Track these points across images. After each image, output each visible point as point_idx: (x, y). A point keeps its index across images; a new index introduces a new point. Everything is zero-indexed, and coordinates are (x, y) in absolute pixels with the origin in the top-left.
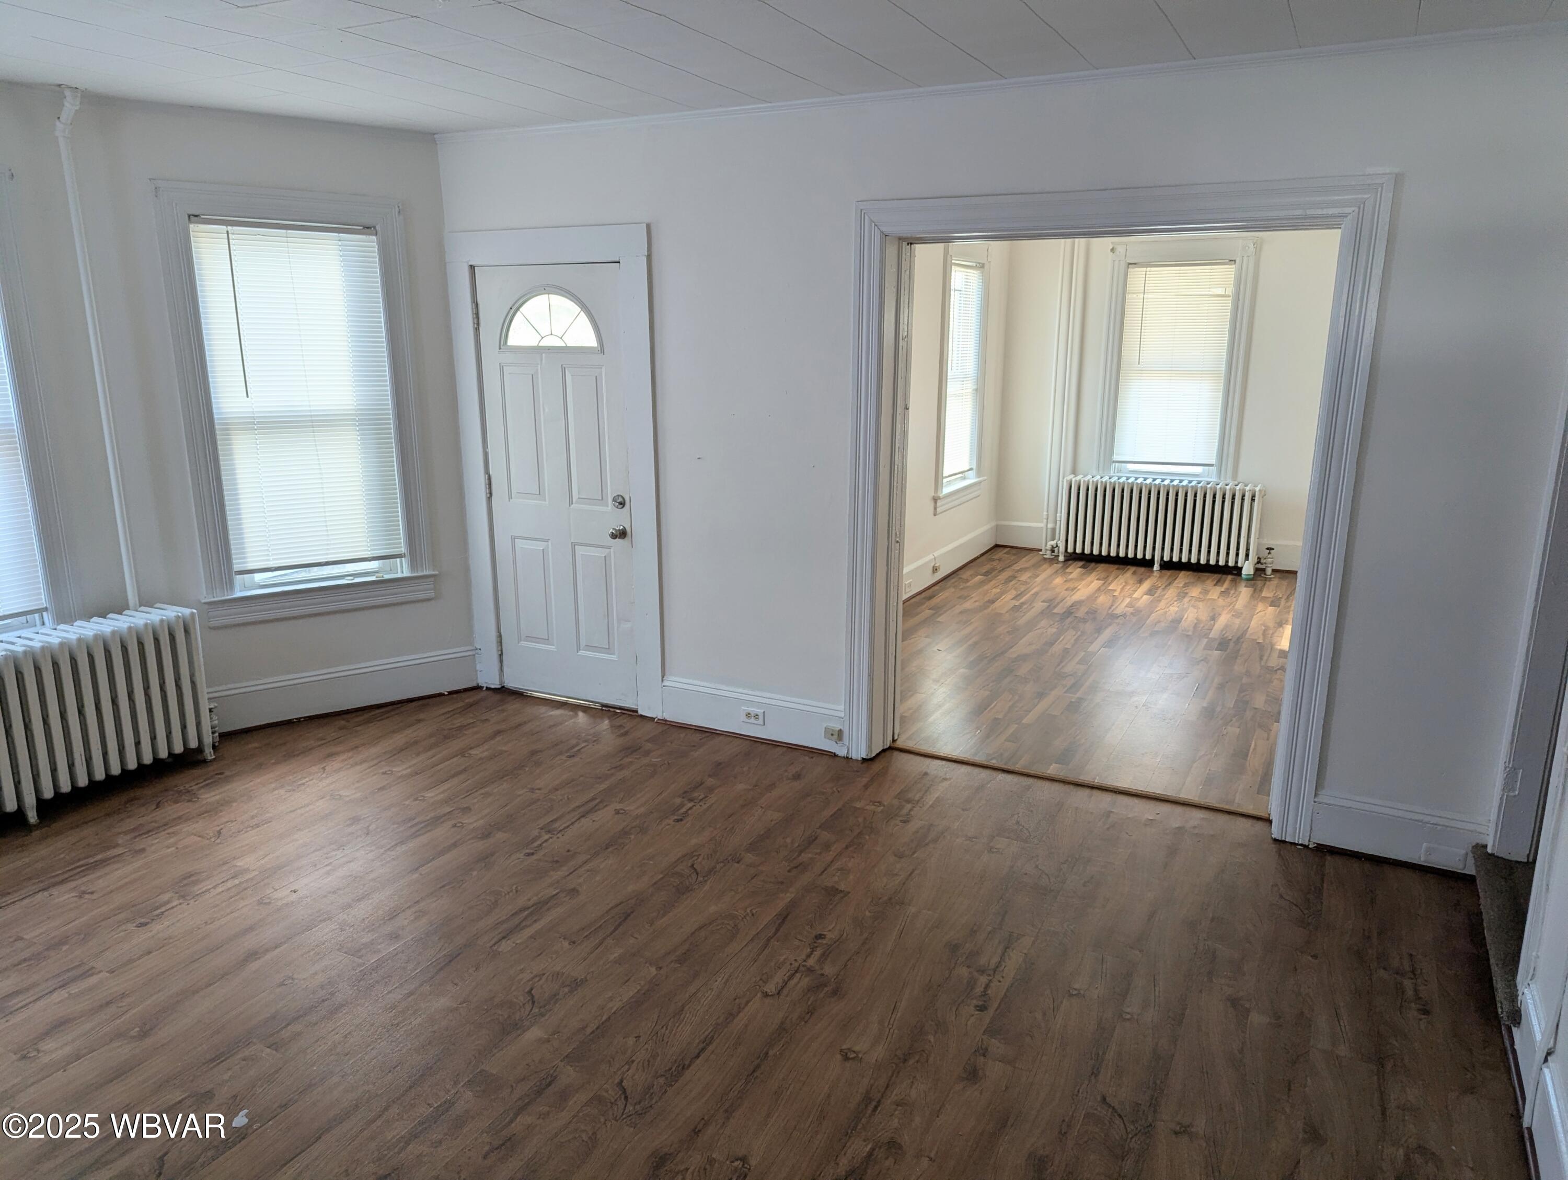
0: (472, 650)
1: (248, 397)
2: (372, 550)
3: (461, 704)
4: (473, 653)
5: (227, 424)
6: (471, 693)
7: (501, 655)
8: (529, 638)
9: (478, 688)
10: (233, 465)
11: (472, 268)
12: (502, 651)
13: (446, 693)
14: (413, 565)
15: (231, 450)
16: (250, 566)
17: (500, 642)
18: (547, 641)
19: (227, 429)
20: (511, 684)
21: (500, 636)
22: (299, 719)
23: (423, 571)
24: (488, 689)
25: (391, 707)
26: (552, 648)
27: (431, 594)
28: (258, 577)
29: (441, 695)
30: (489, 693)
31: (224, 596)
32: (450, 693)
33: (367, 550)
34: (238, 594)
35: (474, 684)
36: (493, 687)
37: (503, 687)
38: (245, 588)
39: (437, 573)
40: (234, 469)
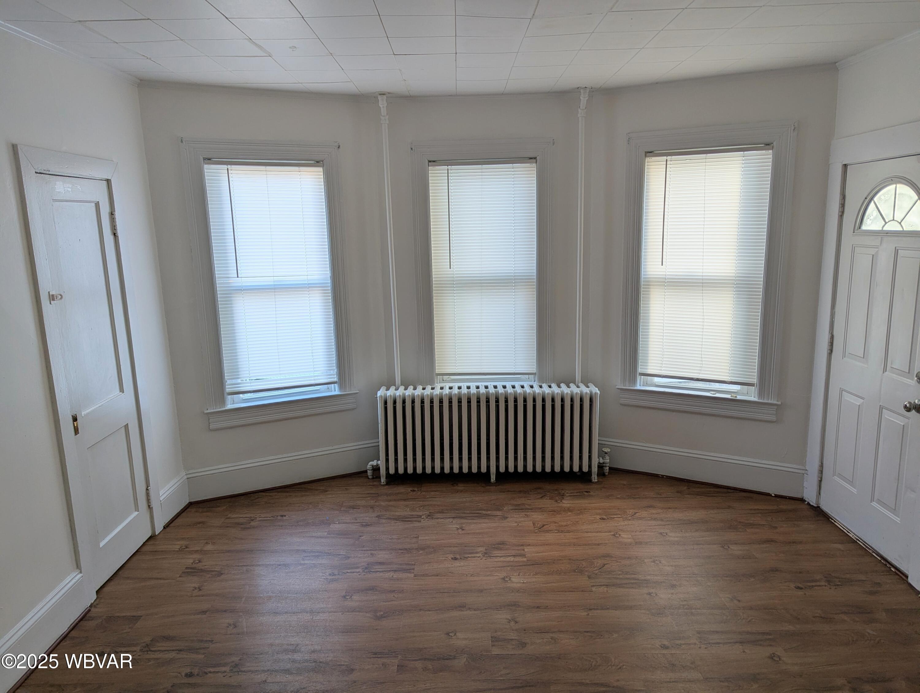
0: (803, 470)
1: (662, 265)
2: (731, 376)
3: (775, 507)
4: (804, 472)
5: (648, 281)
6: (793, 502)
7: (820, 481)
8: (840, 476)
9: (802, 500)
10: (649, 307)
11: (845, 166)
12: (821, 478)
13: (773, 495)
14: (761, 393)
15: (649, 298)
16: (650, 371)
17: (821, 472)
18: (851, 483)
19: (649, 285)
20: (825, 507)
21: (822, 466)
22: (663, 476)
23: (769, 399)
24: (809, 504)
25: (725, 490)
26: (854, 491)
27: (774, 419)
28: (657, 380)
29: (769, 495)
30: (807, 507)
31: (630, 386)
32: (777, 496)
33: (727, 376)
34: (638, 387)
35: (799, 496)
36: (812, 504)
37: (819, 507)
38: (647, 385)
39: (779, 403)
40: (649, 310)
